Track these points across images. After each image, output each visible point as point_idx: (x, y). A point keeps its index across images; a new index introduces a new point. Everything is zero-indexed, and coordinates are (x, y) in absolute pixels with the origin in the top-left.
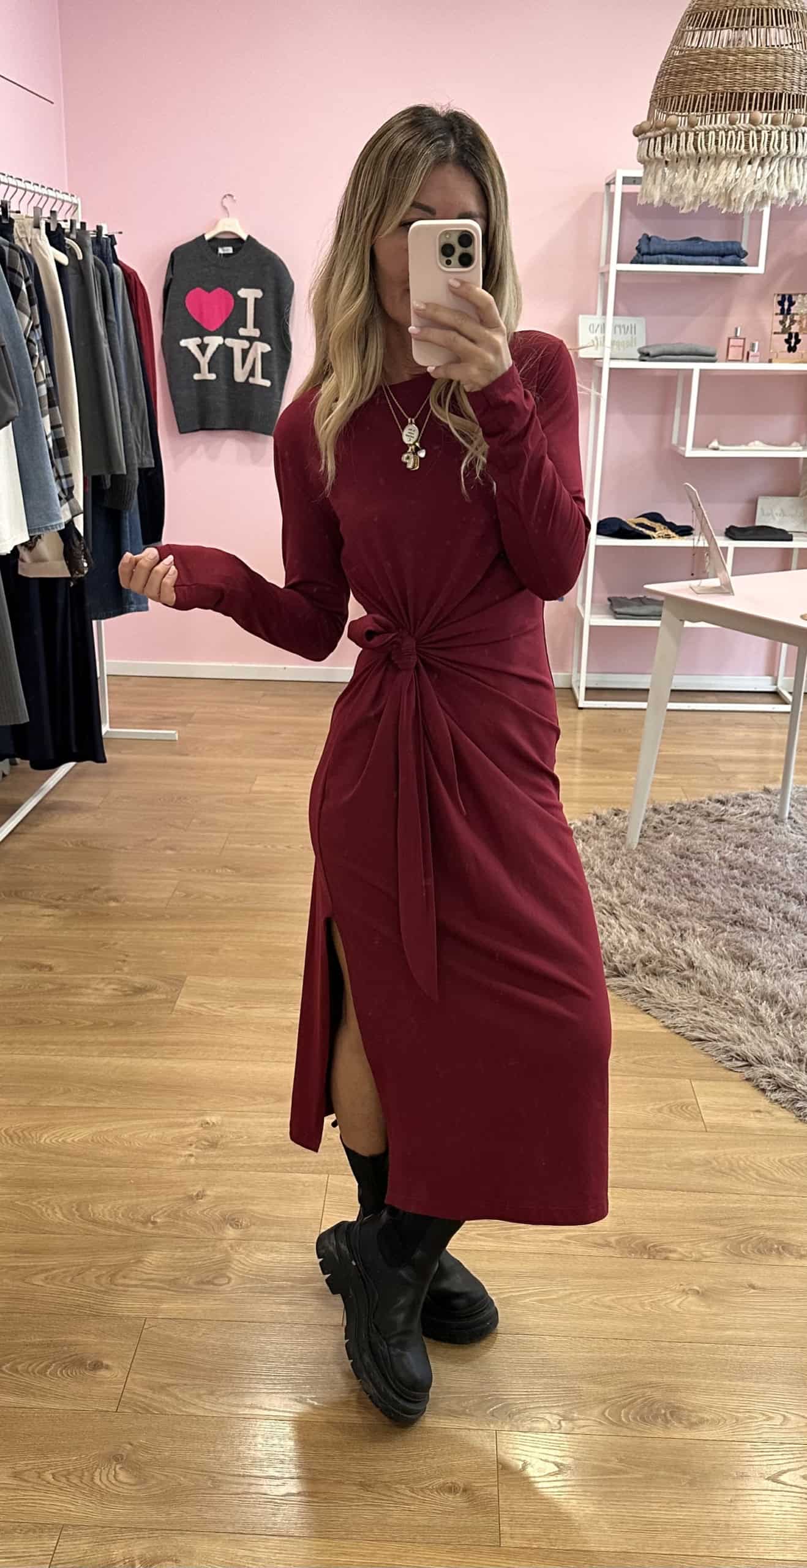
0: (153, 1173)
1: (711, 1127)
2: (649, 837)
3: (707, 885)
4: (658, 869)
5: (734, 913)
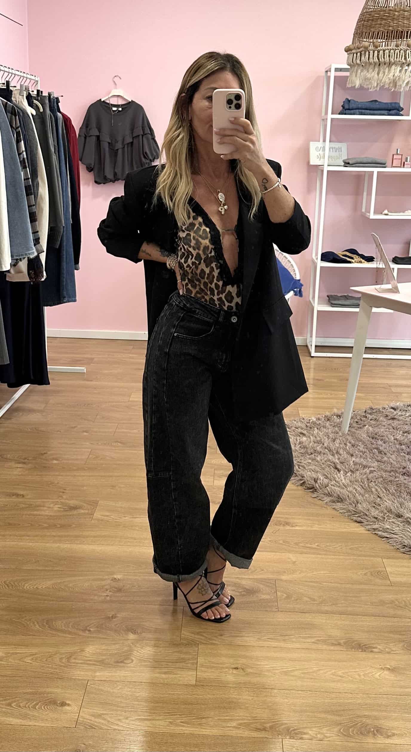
0: (87, 604)
1: (394, 583)
2: (354, 427)
3: (387, 453)
4: (360, 445)
5: (403, 469)
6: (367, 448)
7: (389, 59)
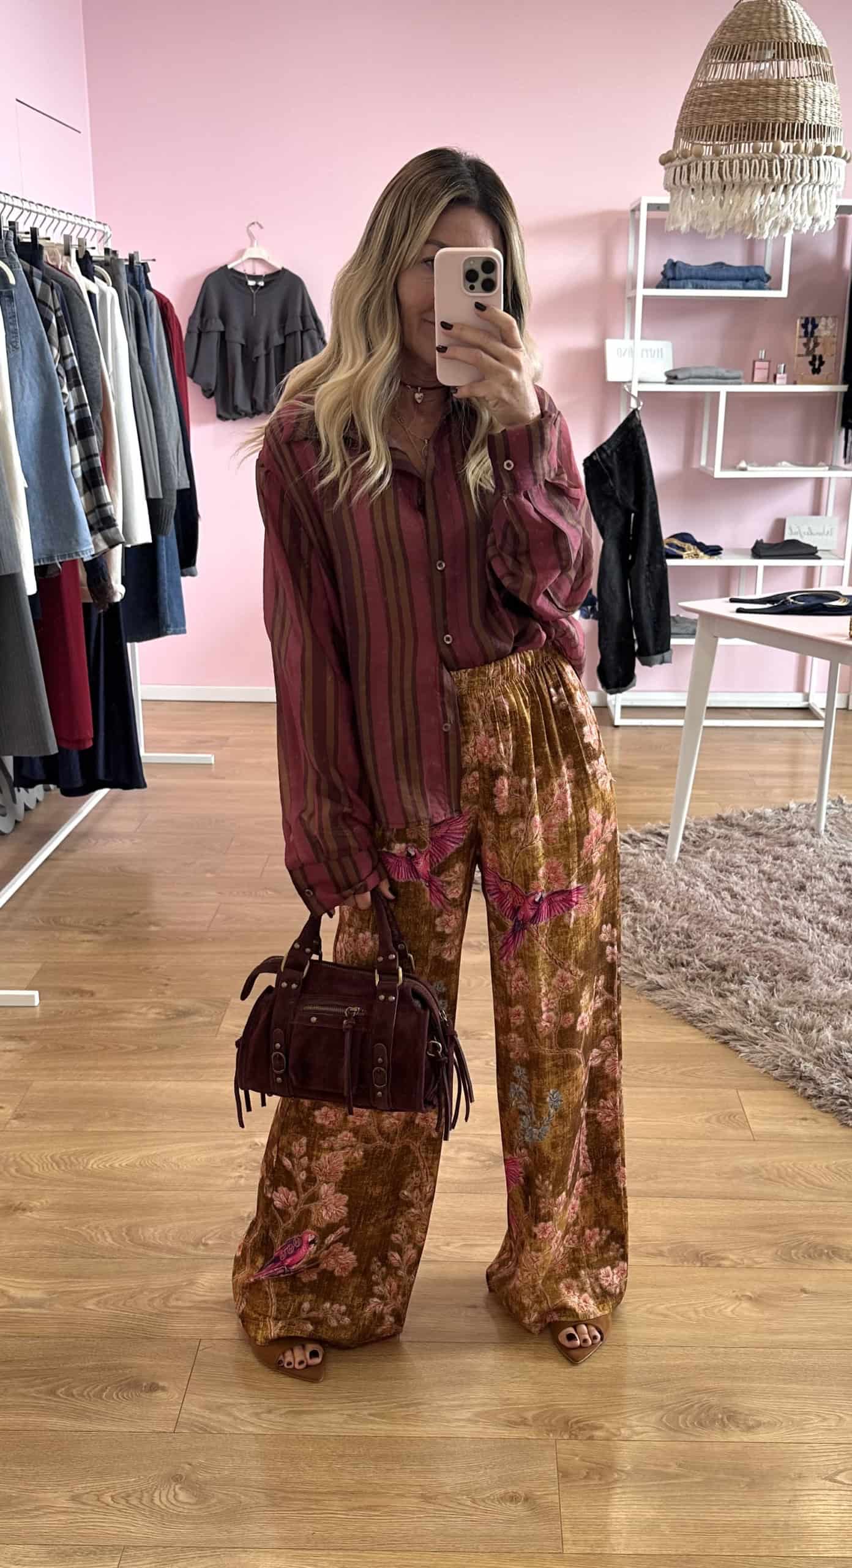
0: (203, 1195)
1: (759, 1136)
2: (687, 852)
3: (748, 898)
5: (775, 925)
6: (710, 890)
7: (741, 177)
